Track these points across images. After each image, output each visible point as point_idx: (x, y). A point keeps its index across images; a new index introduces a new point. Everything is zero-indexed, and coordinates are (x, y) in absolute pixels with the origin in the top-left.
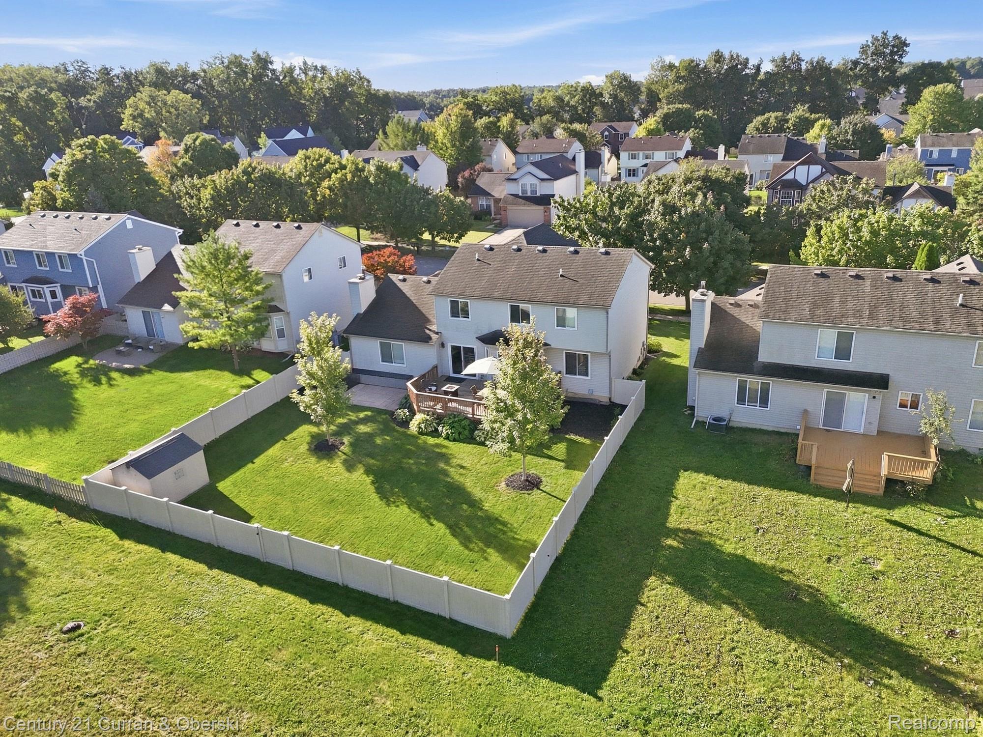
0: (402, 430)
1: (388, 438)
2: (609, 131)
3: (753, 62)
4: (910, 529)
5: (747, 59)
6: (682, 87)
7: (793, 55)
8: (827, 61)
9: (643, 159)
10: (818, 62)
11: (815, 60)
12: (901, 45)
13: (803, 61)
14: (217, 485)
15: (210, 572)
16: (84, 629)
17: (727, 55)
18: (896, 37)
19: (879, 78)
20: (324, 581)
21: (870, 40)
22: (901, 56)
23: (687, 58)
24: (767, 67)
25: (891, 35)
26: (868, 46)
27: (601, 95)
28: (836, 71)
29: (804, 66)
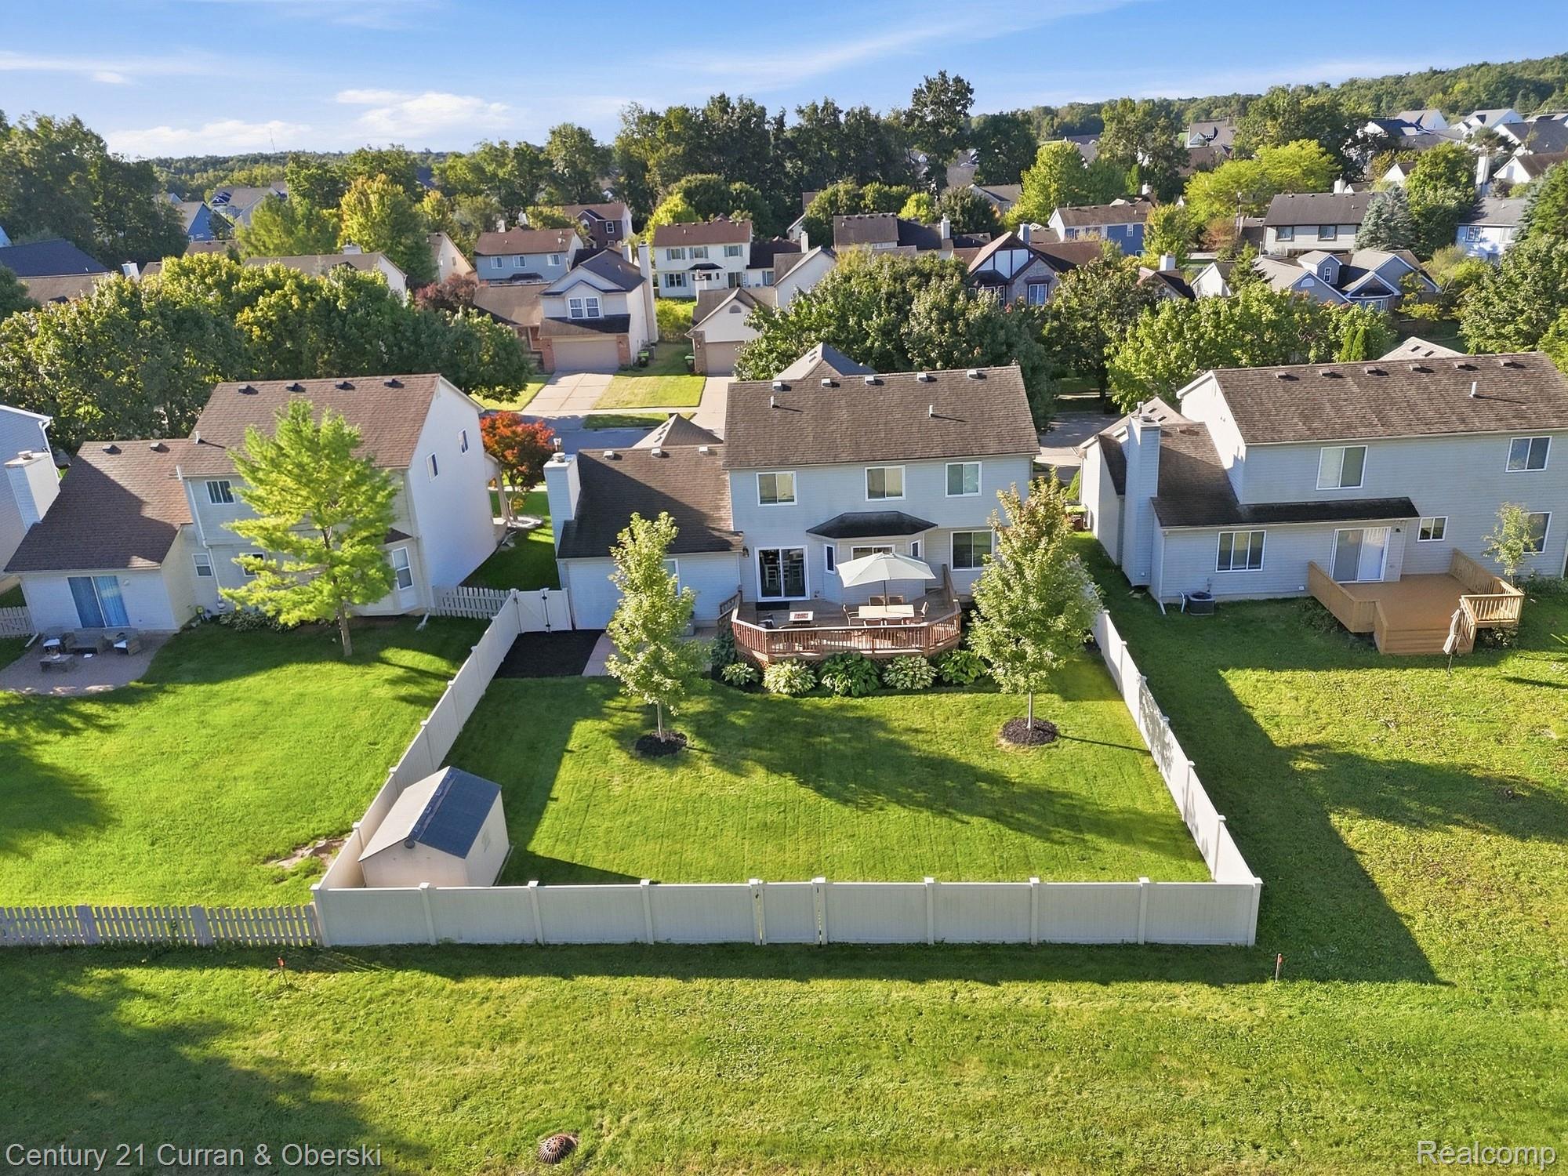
0: (758, 696)
1: (749, 713)
2: (588, 219)
3: (772, 114)
4: (1541, 684)
5: (763, 109)
6: (680, 150)
7: (826, 103)
8: (873, 112)
9: (691, 258)
10: (861, 112)
11: (857, 111)
12: (963, 91)
13: (841, 112)
14: (530, 849)
15: (689, 986)
16: (582, 1145)
17: (734, 102)
18: (958, 80)
19: (944, 138)
20: (895, 946)
21: (924, 83)
22: (965, 107)
23: (677, 104)
24: (792, 121)
25: (951, 76)
26: (922, 91)
27: (550, 163)
28: (888, 128)
29: (842, 118)
